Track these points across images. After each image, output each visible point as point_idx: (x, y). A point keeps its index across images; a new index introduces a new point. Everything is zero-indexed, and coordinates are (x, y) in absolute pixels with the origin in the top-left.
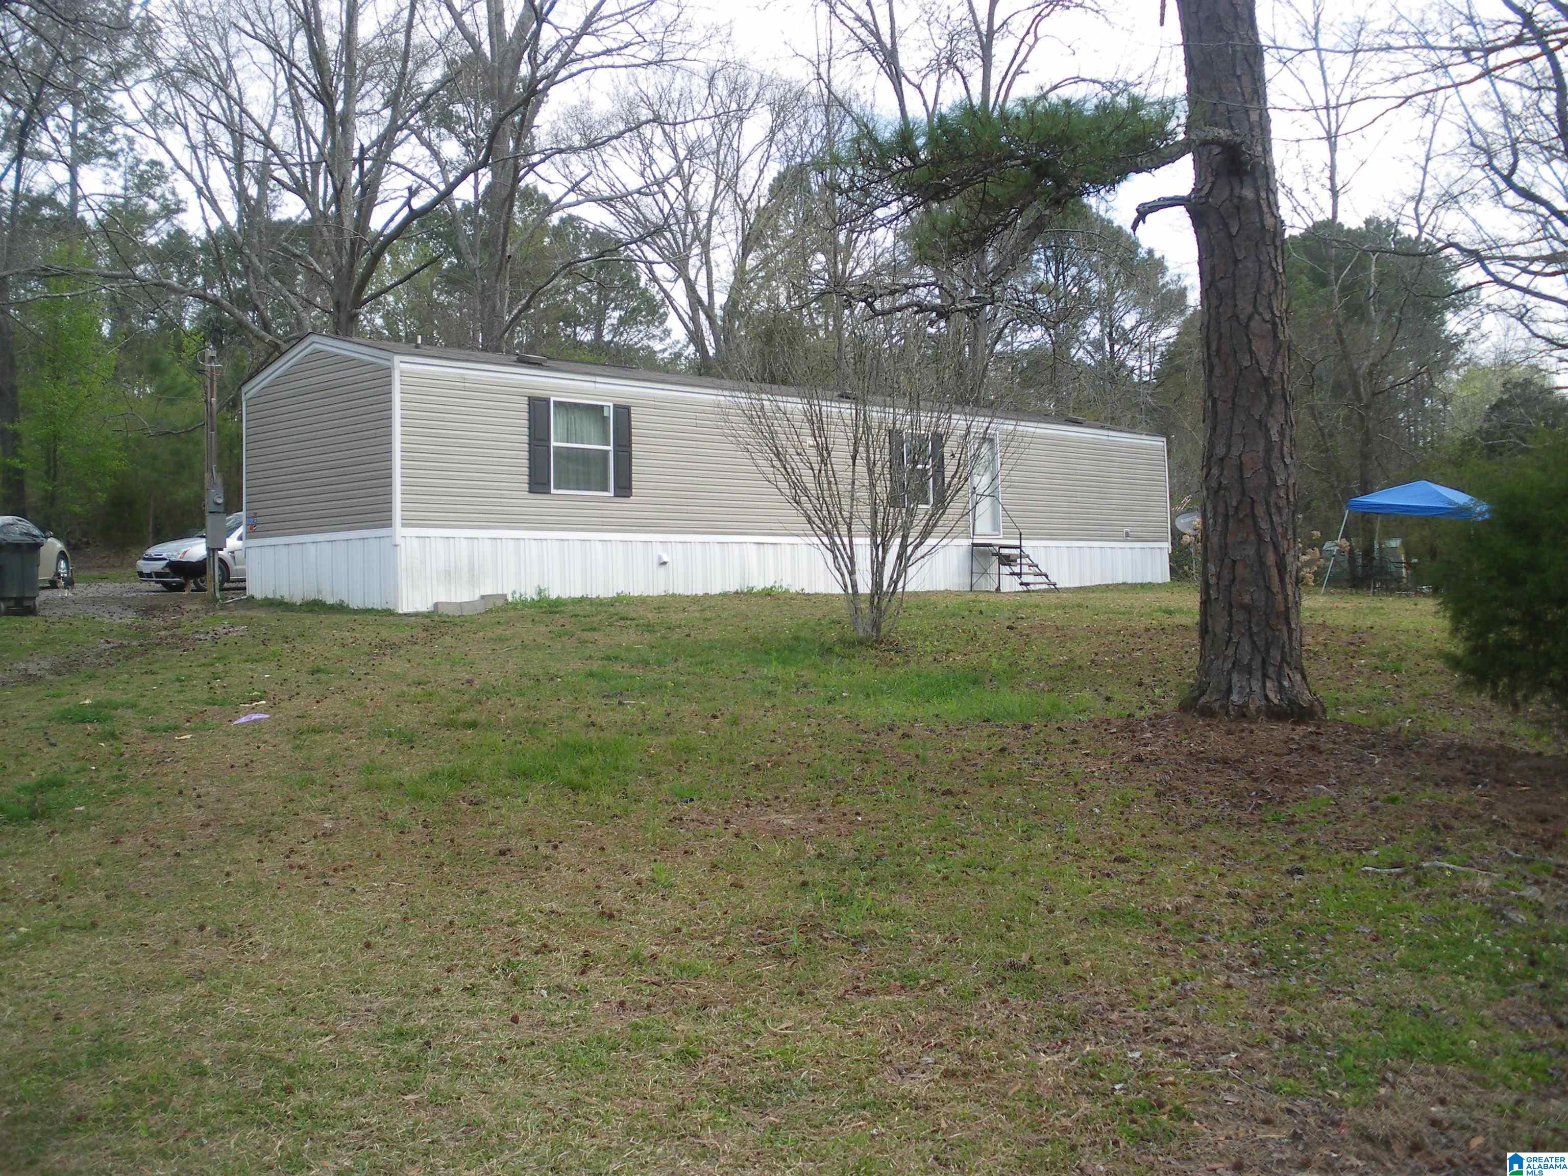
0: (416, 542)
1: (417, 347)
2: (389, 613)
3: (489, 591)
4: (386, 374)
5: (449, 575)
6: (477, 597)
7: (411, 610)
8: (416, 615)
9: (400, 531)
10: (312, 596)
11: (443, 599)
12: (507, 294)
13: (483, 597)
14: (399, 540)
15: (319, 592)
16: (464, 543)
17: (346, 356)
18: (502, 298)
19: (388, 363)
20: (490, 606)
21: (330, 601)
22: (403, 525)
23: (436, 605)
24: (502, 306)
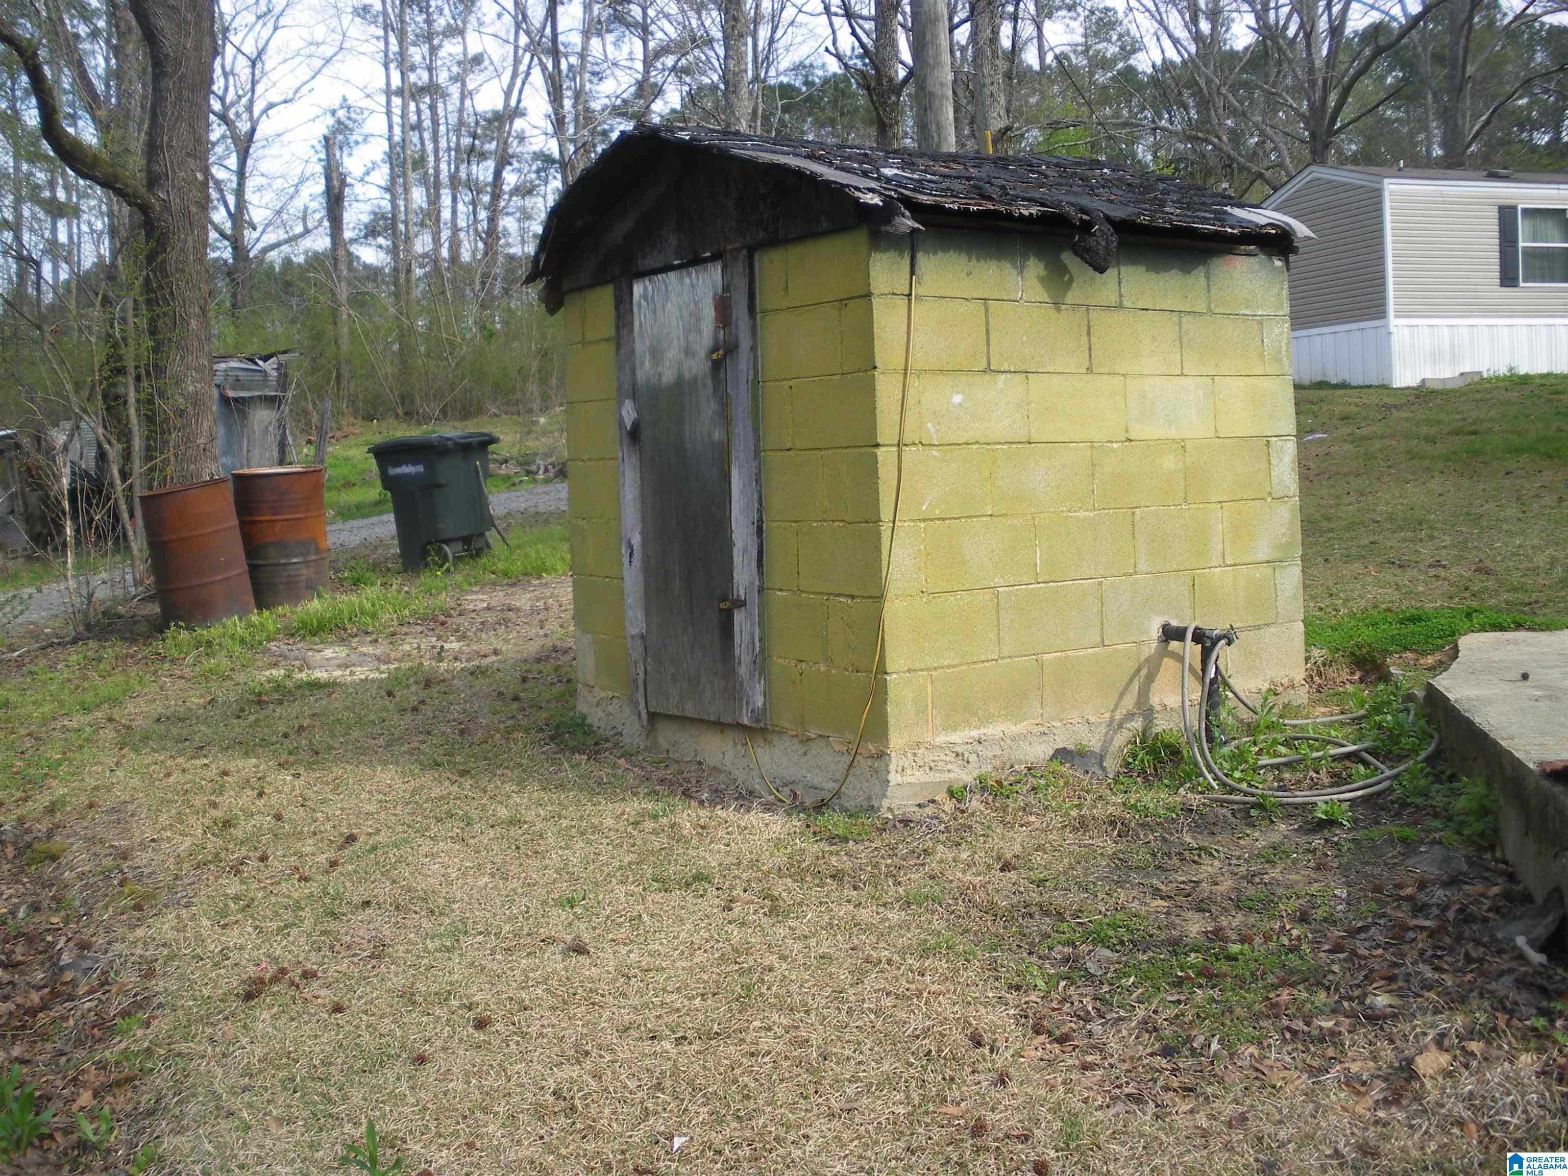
0: (1406, 330)
1: (1400, 170)
2: (1385, 387)
3: (1467, 369)
4: (1376, 197)
5: (1435, 356)
6: (1457, 374)
7: (1403, 385)
8: (1408, 388)
9: (1395, 323)
10: (1318, 378)
11: (1428, 375)
12: (1468, 114)
13: (1462, 374)
14: (1392, 329)
15: (1324, 375)
16: (1446, 330)
17: (1340, 182)
18: (1464, 117)
19: (1377, 186)
20: (1469, 381)
21: (1334, 381)
22: (1396, 317)
23: (1423, 381)
24: (1464, 124)
